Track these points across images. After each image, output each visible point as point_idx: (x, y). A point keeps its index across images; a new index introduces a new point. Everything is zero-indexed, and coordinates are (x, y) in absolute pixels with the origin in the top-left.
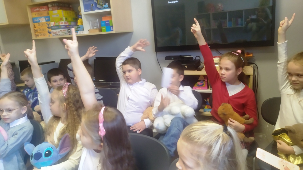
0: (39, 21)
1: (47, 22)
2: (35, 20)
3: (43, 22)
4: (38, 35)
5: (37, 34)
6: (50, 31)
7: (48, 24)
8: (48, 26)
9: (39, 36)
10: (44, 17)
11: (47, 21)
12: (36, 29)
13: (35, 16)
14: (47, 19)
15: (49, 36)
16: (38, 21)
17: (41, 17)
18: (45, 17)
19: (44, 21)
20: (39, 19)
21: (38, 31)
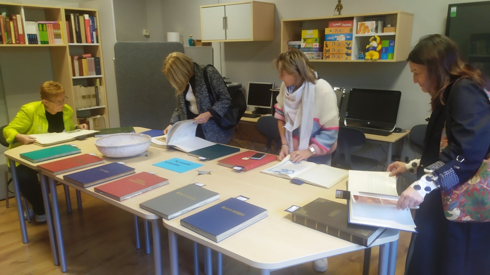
0: (335, 39)
1: (346, 41)
2: (330, 38)
3: (340, 40)
4: (328, 57)
5: (328, 55)
6: (349, 53)
7: (348, 43)
8: (347, 46)
9: (330, 57)
10: (344, 34)
11: (346, 39)
12: (327, 49)
13: (331, 33)
14: (348, 37)
15: (347, 59)
16: (333, 38)
17: (338, 35)
18: (346, 35)
19: (344, 39)
20: (336, 37)
21: (331, 52)
